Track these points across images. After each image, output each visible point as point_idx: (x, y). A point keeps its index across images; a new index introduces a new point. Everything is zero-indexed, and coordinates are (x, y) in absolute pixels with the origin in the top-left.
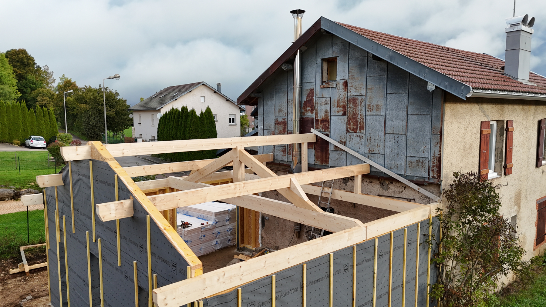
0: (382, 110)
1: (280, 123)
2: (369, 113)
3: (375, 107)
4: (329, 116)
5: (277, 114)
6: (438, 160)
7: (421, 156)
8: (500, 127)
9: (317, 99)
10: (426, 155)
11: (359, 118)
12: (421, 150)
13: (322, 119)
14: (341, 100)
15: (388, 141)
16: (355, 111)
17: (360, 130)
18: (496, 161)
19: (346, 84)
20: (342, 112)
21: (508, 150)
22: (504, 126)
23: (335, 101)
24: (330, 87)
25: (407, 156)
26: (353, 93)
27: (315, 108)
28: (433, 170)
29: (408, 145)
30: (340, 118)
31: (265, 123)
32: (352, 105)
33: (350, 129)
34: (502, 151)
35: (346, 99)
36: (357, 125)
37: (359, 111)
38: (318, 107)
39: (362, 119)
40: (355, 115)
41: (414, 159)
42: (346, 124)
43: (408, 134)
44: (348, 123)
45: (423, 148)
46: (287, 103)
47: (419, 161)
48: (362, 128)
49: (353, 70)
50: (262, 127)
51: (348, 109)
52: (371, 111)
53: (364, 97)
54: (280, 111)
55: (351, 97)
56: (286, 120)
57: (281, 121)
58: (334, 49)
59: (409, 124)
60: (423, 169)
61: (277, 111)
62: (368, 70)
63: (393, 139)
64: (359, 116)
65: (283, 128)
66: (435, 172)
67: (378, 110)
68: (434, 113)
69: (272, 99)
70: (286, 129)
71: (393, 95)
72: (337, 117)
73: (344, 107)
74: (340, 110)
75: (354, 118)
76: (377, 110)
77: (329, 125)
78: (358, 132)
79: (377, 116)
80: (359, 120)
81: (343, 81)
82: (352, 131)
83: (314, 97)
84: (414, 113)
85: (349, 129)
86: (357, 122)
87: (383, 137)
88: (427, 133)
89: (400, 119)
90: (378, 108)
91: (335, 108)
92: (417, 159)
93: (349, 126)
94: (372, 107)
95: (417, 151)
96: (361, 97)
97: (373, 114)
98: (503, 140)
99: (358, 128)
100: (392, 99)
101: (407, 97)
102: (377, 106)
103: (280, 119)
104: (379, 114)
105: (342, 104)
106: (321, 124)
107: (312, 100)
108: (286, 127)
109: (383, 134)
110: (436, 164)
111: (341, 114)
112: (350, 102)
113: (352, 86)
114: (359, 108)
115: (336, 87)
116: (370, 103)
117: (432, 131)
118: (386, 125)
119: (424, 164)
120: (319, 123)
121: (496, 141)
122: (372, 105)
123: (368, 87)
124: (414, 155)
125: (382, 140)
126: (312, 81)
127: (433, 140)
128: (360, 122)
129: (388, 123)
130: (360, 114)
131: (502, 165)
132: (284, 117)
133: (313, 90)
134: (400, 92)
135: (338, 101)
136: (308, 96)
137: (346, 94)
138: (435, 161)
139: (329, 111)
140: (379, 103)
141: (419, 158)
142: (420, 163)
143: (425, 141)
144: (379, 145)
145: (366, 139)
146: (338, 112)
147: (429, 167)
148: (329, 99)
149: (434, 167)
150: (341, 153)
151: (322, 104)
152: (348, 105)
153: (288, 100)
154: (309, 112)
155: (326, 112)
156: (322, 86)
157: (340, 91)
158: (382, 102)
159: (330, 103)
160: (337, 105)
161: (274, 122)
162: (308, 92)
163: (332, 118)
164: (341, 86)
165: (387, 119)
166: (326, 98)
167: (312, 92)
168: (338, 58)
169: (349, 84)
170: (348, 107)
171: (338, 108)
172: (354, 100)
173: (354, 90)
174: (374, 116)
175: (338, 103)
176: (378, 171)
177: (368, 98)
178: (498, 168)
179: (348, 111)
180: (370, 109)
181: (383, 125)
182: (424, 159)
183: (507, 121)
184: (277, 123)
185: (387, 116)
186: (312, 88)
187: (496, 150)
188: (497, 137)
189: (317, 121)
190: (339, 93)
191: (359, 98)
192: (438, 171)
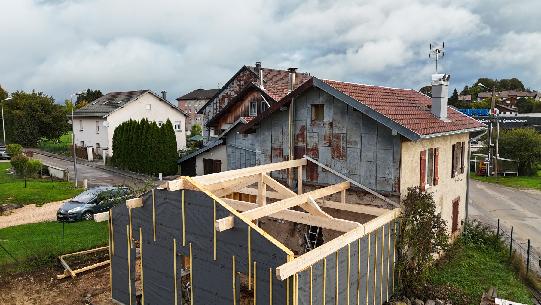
0: (358, 144)
1: (276, 149)
2: (349, 146)
3: (353, 142)
4: (318, 146)
5: (273, 142)
6: (398, 180)
7: (386, 177)
8: (431, 153)
9: (307, 133)
10: (390, 176)
11: (341, 149)
12: (386, 173)
13: (312, 148)
14: (327, 136)
15: (363, 166)
16: (339, 144)
17: (342, 157)
18: (428, 176)
19: (331, 124)
20: (328, 144)
21: (436, 168)
22: (433, 152)
23: (322, 136)
24: (318, 126)
25: (377, 177)
26: (337, 131)
27: (306, 139)
28: (395, 187)
29: (378, 170)
30: (327, 148)
31: (263, 148)
32: (336, 140)
33: (335, 156)
34: (432, 169)
35: (331, 135)
36: (340, 154)
37: (341, 144)
38: (309, 140)
39: (344, 150)
40: (338, 147)
41: (382, 179)
42: (331, 153)
43: (378, 162)
44: (333, 152)
45: (388, 172)
46: (283, 134)
47: (385, 180)
48: (344, 156)
49: (336, 115)
50: (260, 151)
51: (333, 142)
52: (350, 145)
53: (345, 135)
54: (276, 140)
55: (335, 134)
56: (282, 147)
57: (277, 148)
58: (321, 99)
59: (378, 155)
60: (388, 186)
61: (273, 139)
62: (348, 116)
63: (367, 165)
64: (341, 147)
65: (279, 153)
66: (396, 188)
67: (356, 145)
68: (395, 149)
69: (269, 130)
70: (282, 154)
71: (367, 135)
72: (324, 148)
73: (330, 140)
74: (327, 142)
75: (338, 149)
76: (354, 144)
77: (317, 153)
78: (340, 159)
79: (355, 149)
80: (341, 150)
81: (329, 122)
82: (336, 158)
83: (305, 132)
84: (382, 148)
85: (333, 157)
86: (340, 152)
87: (359, 163)
88: (391, 162)
89: (371, 152)
90: (356, 143)
91: (322, 141)
92: (384, 179)
93: (333, 154)
94: (351, 142)
95: (384, 174)
96: (343, 134)
97: (352, 147)
98: (433, 162)
99: (341, 156)
100: (365, 138)
101: (376, 137)
102: (355, 141)
103: (276, 146)
104: (356, 147)
105: (328, 138)
106: (311, 151)
107: (304, 134)
108: (282, 152)
109: (359, 161)
110: (397, 183)
111: (327, 145)
112: (334, 137)
113: (336, 126)
114: (341, 142)
115: (323, 126)
116: (350, 139)
117: (394, 160)
118: (362, 155)
119: (388, 182)
120: (310, 151)
121: (428, 162)
122: (351, 141)
123: (348, 128)
124: (382, 176)
125: (359, 166)
126: (304, 120)
127: (395, 167)
128: (342, 152)
129: (363, 154)
130: (342, 147)
131: (432, 178)
132: (280, 145)
133: (305, 126)
134: (372, 133)
135: (325, 136)
136: (301, 130)
137: (331, 132)
138: (396, 180)
139: (318, 143)
140: (356, 140)
141: (385, 178)
142: (386, 182)
143: (389, 167)
144: (356, 169)
145: (347, 164)
146: (325, 144)
147: (392, 184)
148: (318, 134)
149: (395, 184)
150: (327, 173)
151: (312, 137)
152: (333, 139)
153: (283, 132)
154: (302, 142)
155: (316, 143)
156: (312, 125)
157: (326, 129)
158: (358, 139)
159: (319, 137)
160: (324, 139)
161: (270, 148)
162: (301, 128)
163: (321, 148)
164: (327, 126)
165: (362, 151)
166: (315, 133)
167: (303, 128)
168: (325, 106)
169: (333, 125)
170: (333, 141)
171: (325, 141)
172: (338, 136)
173: (338, 129)
174: (353, 148)
175: (324, 137)
176: (356, 186)
177: (348, 136)
178: (430, 181)
179: (333, 144)
180: (350, 143)
181: (360, 155)
182: (389, 179)
183: (435, 149)
184: (273, 149)
185: (362, 149)
186: (303, 125)
187: (428, 168)
188: (428, 159)
189: (308, 149)
190: (326, 130)
191: (341, 135)
192: (398, 187)
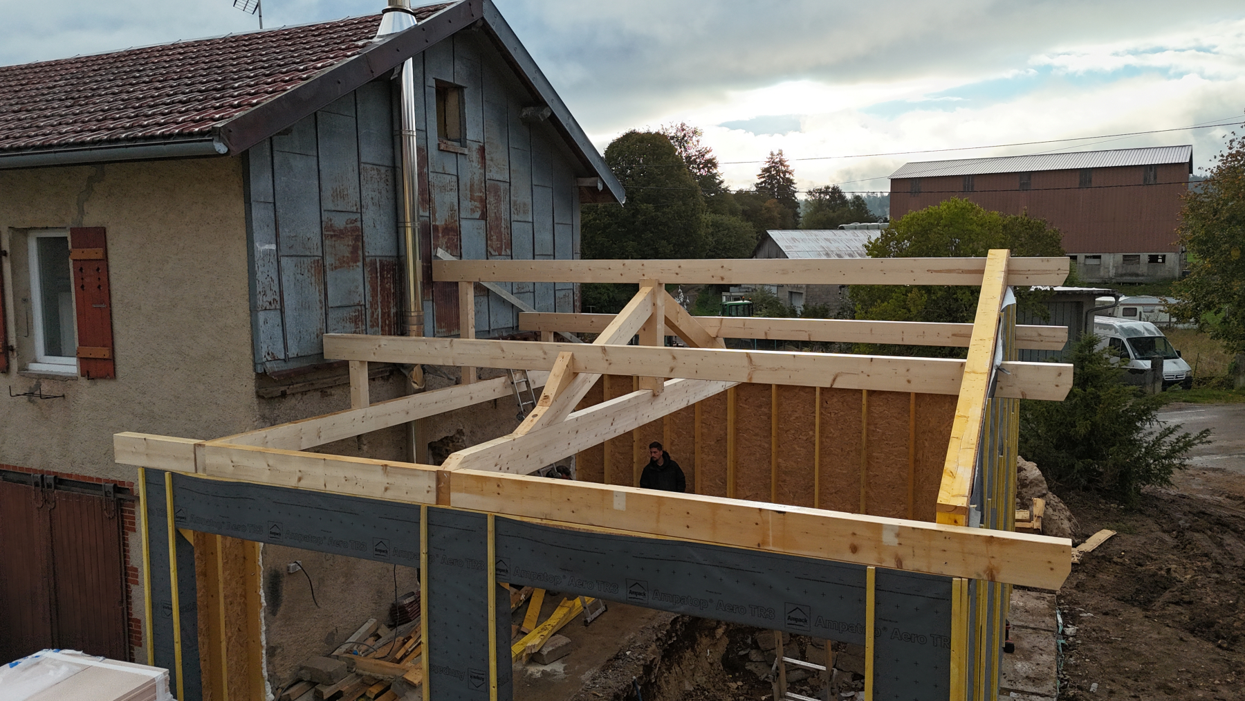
0: (529, 213)
1: (339, 235)
2: (516, 217)
3: (522, 206)
4: (459, 219)
5: (328, 205)
9: (431, 175)
11: (503, 226)
13: (446, 224)
14: (475, 186)
16: (498, 211)
17: (505, 250)
19: (481, 152)
20: (481, 212)
23: (466, 185)
24: (455, 153)
26: (494, 174)
27: (430, 196)
30: (477, 224)
31: (284, 232)
32: (492, 199)
33: (492, 247)
35: (483, 185)
36: (502, 241)
37: (503, 211)
38: (436, 197)
39: (508, 228)
40: (498, 220)
42: (485, 238)
44: (490, 237)
46: (361, 173)
48: (507, 246)
49: (490, 126)
50: (273, 247)
51: (488, 207)
52: (518, 214)
53: (507, 186)
54: (339, 195)
55: (491, 182)
56: (359, 224)
57: (342, 228)
58: (456, 67)
59: (556, 239)
61: (327, 193)
62: (510, 134)
64: (502, 221)
65: (350, 249)
67: (526, 213)
68: (574, 223)
69: (308, 152)
70: (360, 253)
71: (540, 188)
72: (471, 223)
73: (481, 200)
74: (476, 207)
75: (498, 226)
76: (523, 212)
77: (457, 239)
78: (503, 253)
79: (525, 224)
80: (502, 230)
81: (478, 145)
82: (496, 251)
83: (425, 170)
84: (559, 222)
85: (490, 249)
86: (501, 234)
88: (570, 252)
89: (546, 230)
90: (526, 208)
91: (466, 202)
92: (564, 293)
93: (490, 243)
94: (519, 206)
96: (505, 184)
97: (520, 219)
99: (504, 247)
100: (538, 195)
101: (551, 194)
102: (525, 205)
103: (340, 222)
104: (528, 220)
105: (478, 194)
106: (443, 236)
108: (360, 244)
111: (477, 215)
112: (492, 192)
113: (492, 160)
114: (503, 207)
115: (466, 155)
116: (516, 199)
117: (573, 249)
118: (534, 241)
120: (440, 235)
122: (518, 202)
123: (512, 167)
124: (561, 289)
126: (420, 128)
128: (504, 235)
129: (537, 237)
130: (504, 219)
132: (354, 217)
133: (423, 150)
134: (545, 185)
135: (471, 187)
137: (482, 175)
138: (577, 292)
139: (456, 208)
140: (525, 201)
142: (566, 300)
146: (473, 211)
148: (455, 179)
150: (480, 301)
151: (443, 189)
152: (488, 198)
153: (362, 165)
155: (451, 209)
156: (442, 146)
157: (473, 164)
158: (528, 199)
159: (458, 190)
160: (470, 196)
161: (318, 230)
163: (463, 223)
164: (475, 156)
165: (535, 229)
166: (451, 177)
168: (464, 91)
169: (486, 154)
170: (488, 201)
171: (474, 202)
172: (494, 190)
173: (496, 168)
174: (522, 224)
175: (471, 191)
177: (513, 188)
179: (488, 211)
180: (517, 209)
181: (531, 241)
182: (570, 292)
184: (329, 232)
185: (535, 225)
186: (420, 144)
189: (436, 228)
190: (472, 170)
191: (503, 186)
